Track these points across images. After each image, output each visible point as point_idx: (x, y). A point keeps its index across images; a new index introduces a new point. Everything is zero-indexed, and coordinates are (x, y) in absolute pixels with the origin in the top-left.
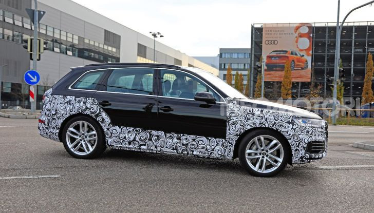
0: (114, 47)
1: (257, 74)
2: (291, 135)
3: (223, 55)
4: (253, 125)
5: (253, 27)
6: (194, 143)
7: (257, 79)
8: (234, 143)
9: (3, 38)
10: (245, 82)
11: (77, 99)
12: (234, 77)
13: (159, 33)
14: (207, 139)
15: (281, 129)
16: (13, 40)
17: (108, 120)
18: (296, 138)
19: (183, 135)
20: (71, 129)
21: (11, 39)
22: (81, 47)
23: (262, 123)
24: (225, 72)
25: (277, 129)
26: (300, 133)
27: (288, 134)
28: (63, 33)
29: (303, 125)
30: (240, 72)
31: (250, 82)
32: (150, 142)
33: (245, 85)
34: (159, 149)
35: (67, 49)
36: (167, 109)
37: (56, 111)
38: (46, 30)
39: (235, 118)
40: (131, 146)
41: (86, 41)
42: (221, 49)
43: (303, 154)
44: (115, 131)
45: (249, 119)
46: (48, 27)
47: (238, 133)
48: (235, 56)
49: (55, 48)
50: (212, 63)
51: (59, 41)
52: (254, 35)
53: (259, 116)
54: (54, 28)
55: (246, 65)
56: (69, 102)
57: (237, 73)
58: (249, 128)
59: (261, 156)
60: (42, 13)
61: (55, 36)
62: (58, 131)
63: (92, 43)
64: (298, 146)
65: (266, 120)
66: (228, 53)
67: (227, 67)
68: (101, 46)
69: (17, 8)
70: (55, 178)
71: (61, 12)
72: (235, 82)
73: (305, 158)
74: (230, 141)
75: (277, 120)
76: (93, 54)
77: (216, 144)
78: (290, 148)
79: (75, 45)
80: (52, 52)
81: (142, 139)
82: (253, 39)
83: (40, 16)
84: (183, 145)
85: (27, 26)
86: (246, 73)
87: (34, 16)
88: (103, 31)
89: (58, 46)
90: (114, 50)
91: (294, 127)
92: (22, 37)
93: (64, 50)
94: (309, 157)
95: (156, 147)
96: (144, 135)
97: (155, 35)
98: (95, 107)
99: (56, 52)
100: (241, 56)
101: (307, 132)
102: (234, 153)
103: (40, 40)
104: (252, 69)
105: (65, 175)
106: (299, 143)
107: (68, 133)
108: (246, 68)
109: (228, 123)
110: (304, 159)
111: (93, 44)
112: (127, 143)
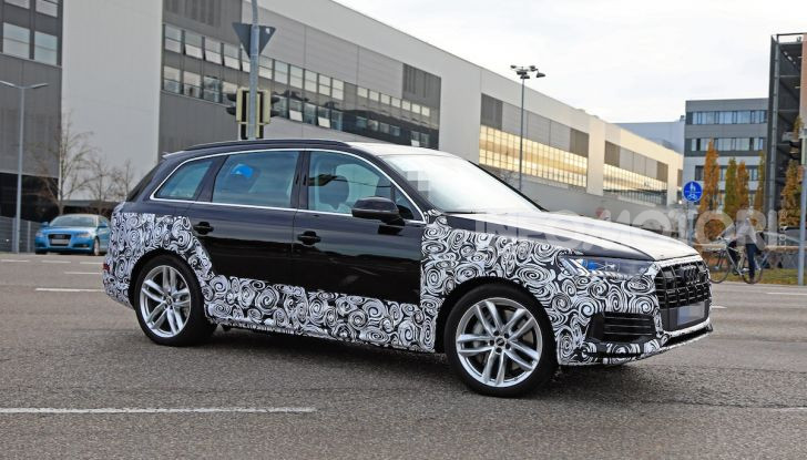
0: (426, 106)
1: (785, 164)
2: (552, 295)
3: (695, 116)
4: (471, 273)
5: (774, 43)
6: (360, 313)
7: (784, 176)
8: (436, 314)
9: (182, 91)
10: (753, 185)
11: (159, 220)
12: (725, 171)
13: (533, 69)
14: (385, 304)
15: (529, 282)
16: (202, 96)
17: (207, 263)
18: (562, 303)
19: (340, 296)
20: (149, 282)
21: (197, 93)
22: (350, 107)
23: (491, 268)
24: (701, 161)
25: (521, 283)
26: (573, 291)
27: (546, 293)
28: (310, 76)
29: (583, 272)
30: (738, 160)
31: (768, 184)
32: (280, 310)
33: (753, 192)
34: (296, 327)
35: (318, 114)
36: (310, 238)
37: (125, 244)
38: (273, 70)
39: (436, 257)
40: (248, 319)
41: (362, 93)
42: (688, 103)
43: (582, 342)
44: (220, 286)
45: (464, 259)
46: (277, 63)
47: (442, 290)
48: (727, 119)
49: (292, 112)
50: (667, 139)
51: (300, 96)
52: (777, 65)
53: (485, 252)
54: (289, 65)
55: (756, 141)
56: (145, 227)
57: (732, 162)
58: (463, 278)
59: (493, 348)
60: (268, 31)
61: (292, 84)
62: (127, 286)
63: (375, 97)
64: (568, 324)
65: (499, 261)
66: (742, 111)
67: (705, 147)
68: (396, 103)
69: (211, 23)
70: (305, 414)
71: (306, 26)
72: (727, 186)
73: (586, 353)
74: (428, 310)
75: (521, 261)
76: (376, 123)
77: (402, 315)
78: (551, 328)
79: (337, 102)
80: (284, 121)
81: (267, 303)
82: (776, 75)
83: (264, 39)
84: (340, 316)
85: (232, 63)
86: (756, 161)
87: (250, 38)
88: (401, 69)
89: (299, 107)
90: (426, 112)
91: (560, 278)
92: (220, 88)
93: (313, 116)
94: (595, 350)
95: (291, 322)
96: (270, 294)
97: (523, 74)
98: (186, 235)
99: (294, 121)
100: (742, 119)
101: (591, 288)
102: (437, 337)
103: (262, 94)
104: (773, 150)
105: (326, 408)
106: (571, 316)
107: (143, 290)
108: (756, 148)
109: (424, 268)
110: (584, 356)
111: (377, 99)
112: (241, 312)
